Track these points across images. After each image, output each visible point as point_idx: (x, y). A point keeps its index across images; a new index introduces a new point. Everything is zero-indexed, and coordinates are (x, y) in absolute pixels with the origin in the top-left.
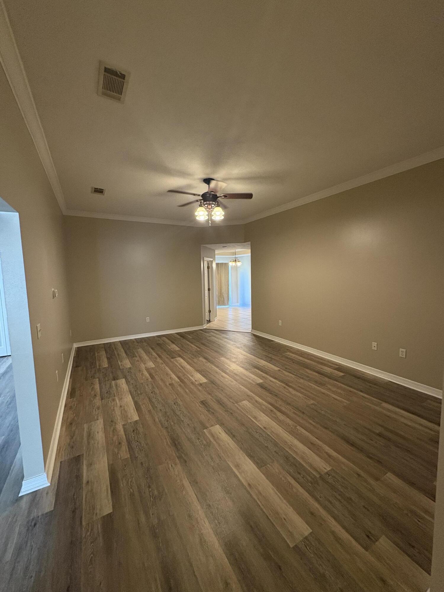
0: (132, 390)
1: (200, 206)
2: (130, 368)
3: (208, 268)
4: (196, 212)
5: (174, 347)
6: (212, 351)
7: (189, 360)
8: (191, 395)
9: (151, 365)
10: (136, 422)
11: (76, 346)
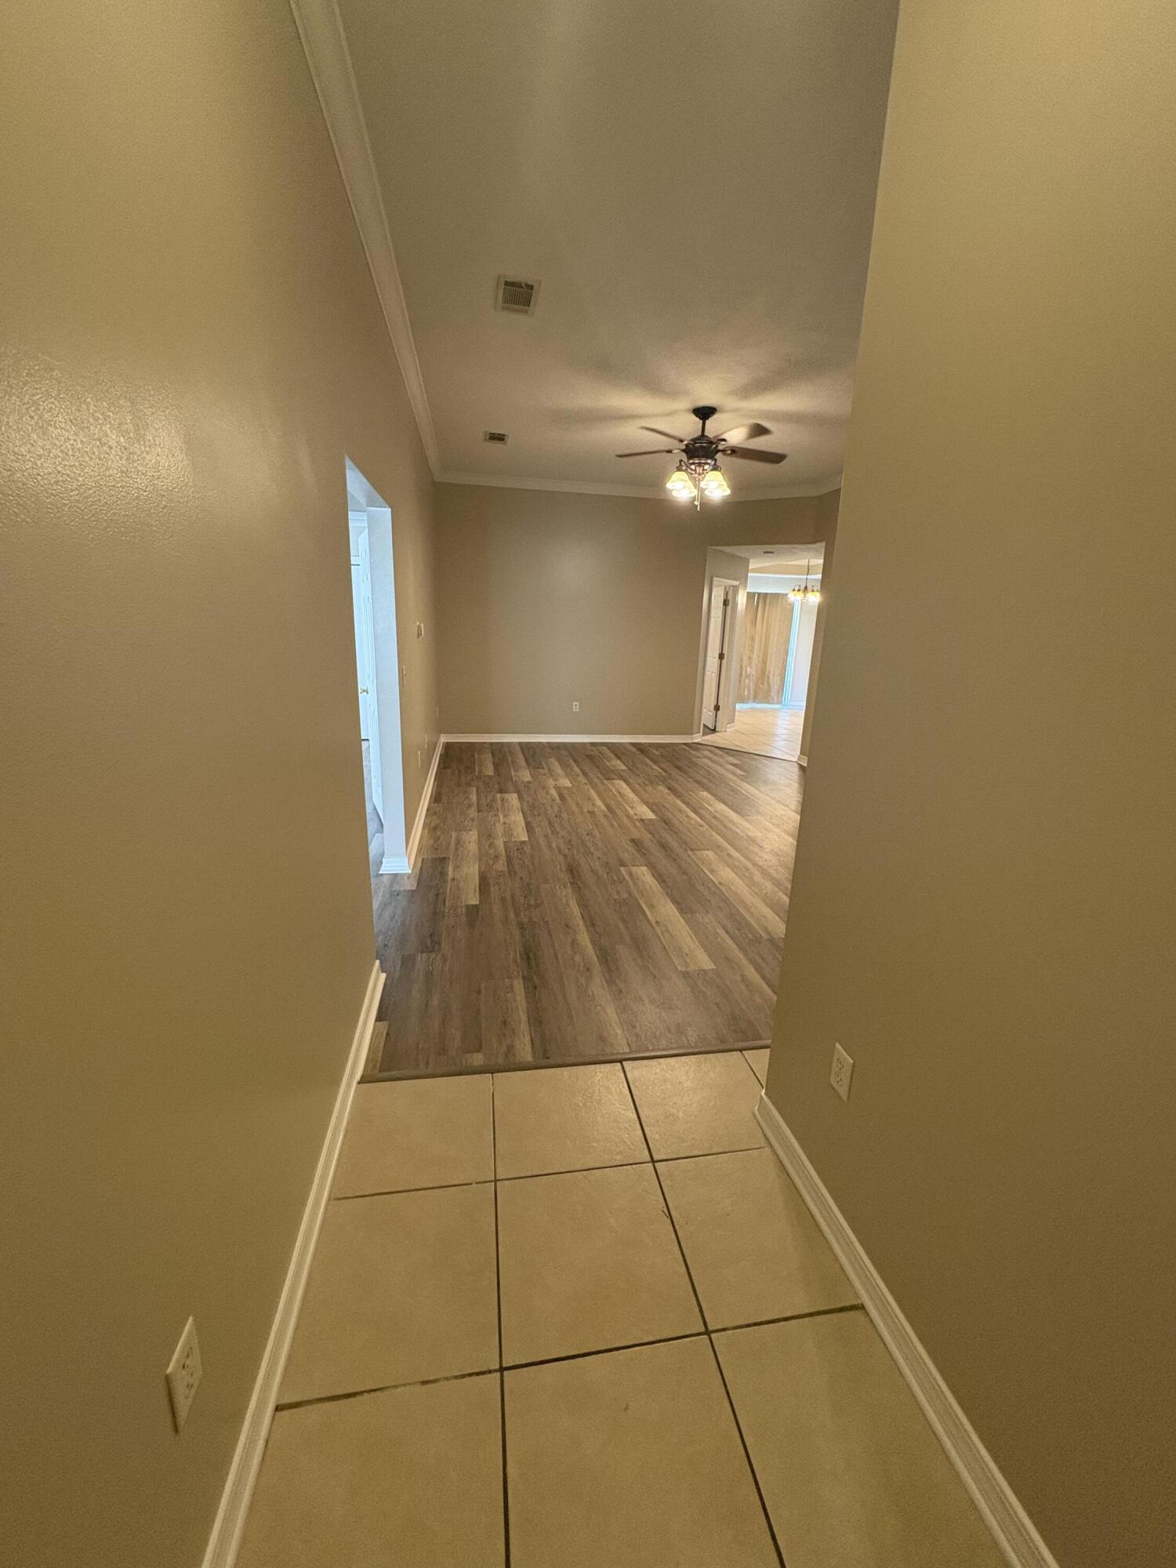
0: (526, 809)
1: (679, 469)
2: (529, 782)
3: (726, 603)
4: (668, 481)
5: (620, 765)
6: (689, 779)
7: (637, 787)
8: (619, 830)
9: (566, 783)
10: (524, 842)
11: (444, 739)
